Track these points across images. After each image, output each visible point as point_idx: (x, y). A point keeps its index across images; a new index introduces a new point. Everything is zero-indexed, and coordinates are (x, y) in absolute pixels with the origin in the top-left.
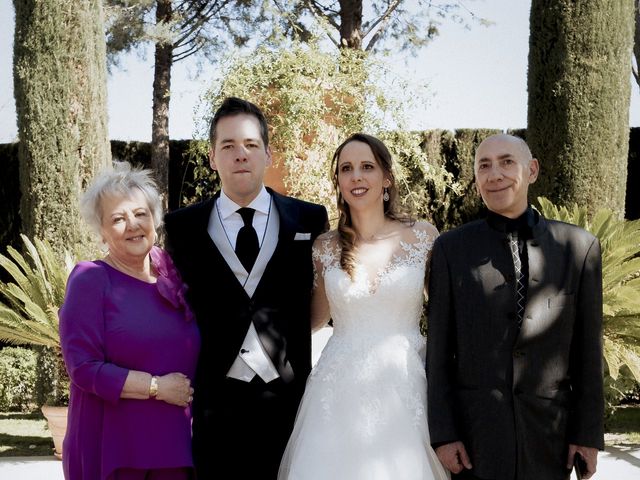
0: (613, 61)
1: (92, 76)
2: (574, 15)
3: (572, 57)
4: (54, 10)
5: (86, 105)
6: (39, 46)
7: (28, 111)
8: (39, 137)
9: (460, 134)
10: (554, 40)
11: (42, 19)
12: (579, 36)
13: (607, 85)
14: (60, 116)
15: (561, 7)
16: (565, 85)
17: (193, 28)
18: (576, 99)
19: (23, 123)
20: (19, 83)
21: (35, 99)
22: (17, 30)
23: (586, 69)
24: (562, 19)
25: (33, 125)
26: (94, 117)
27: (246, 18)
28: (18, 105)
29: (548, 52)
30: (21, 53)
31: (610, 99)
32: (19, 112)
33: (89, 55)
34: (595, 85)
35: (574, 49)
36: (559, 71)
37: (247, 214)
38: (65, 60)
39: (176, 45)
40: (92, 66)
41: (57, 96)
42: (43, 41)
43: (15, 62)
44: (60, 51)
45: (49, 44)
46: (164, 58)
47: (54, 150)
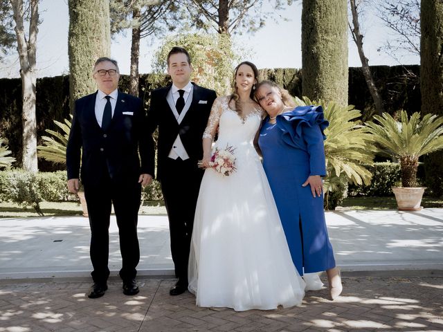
0: (339, 37)
1: (104, 45)
2: (320, 18)
3: (320, 36)
4: (87, 17)
6: (80, 32)
7: (74, 60)
8: (79, 72)
9: (276, 71)
10: (312, 29)
11: (82, 21)
12: (323, 27)
13: (337, 48)
14: (89, 62)
15: (315, 15)
16: (318, 48)
17: (151, 23)
18: (323, 54)
19: (72, 65)
20: (70, 48)
21: (78, 56)
22: (70, 25)
23: (327, 41)
24: (315, 19)
25: (77, 66)
27: (175, 18)
28: (70, 58)
29: (310, 34)
30: (71, 35)
31: (338, 54)
32: (70, 61)
33: (103, 36)
34: (331, 48)
35: (321, 32)
36: (315, 42)
37: (181, 92)
38: (92, 38)
39: (142, 31)
40: (104, 41)
41: (88, 54)
42: (82, 30)
43: (69, 40)
44: (90, 34)
45: (85, 31)
46: (136, 37)
47: (86, 78)
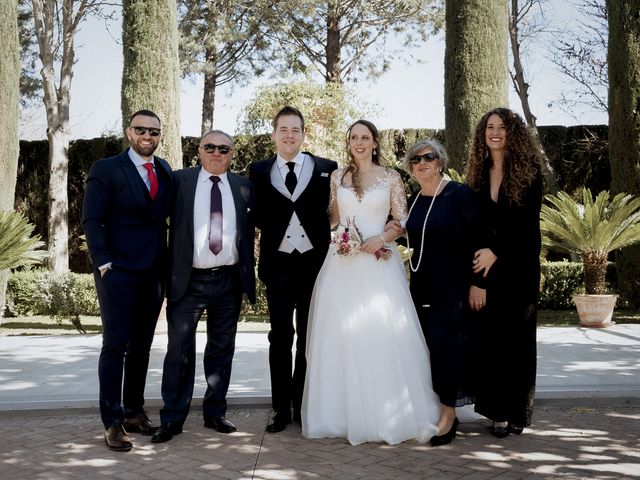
0: (497, 88)
1: (171, 96)
2: (471, 61)
3: (470, 85)
4: (149, 58)
5: (167, 114)
6: (139, 79)
9: (406, 132)
10: (459, 76)
11: (141, 63)
12: (474, 74)
15: (463, 57)
16: (467, 102)
17: (231, 65)
18: (474, 111)
20: (124, 101)
22: (125, 69)
23: (480, 93)
24: (463, 64)
26: (172, 121)
27: (264, 58)
28: (123, 113)
29: (456, 83)
30: (126, 82)
33: (170, 84)
34: (485, 102)
35: (472, 81)
36: (463, 94)
37: (291, 165)
38: (156, 87)
39: (219, 76)
40: (172, 91)
42: (142, 76)
43: (123, 88)
44: (153, 81)
45: (145, 77)
46: (210, 85)
